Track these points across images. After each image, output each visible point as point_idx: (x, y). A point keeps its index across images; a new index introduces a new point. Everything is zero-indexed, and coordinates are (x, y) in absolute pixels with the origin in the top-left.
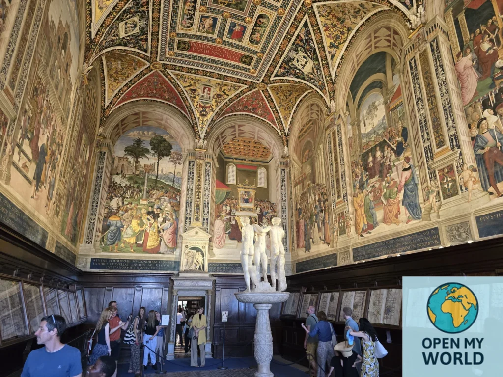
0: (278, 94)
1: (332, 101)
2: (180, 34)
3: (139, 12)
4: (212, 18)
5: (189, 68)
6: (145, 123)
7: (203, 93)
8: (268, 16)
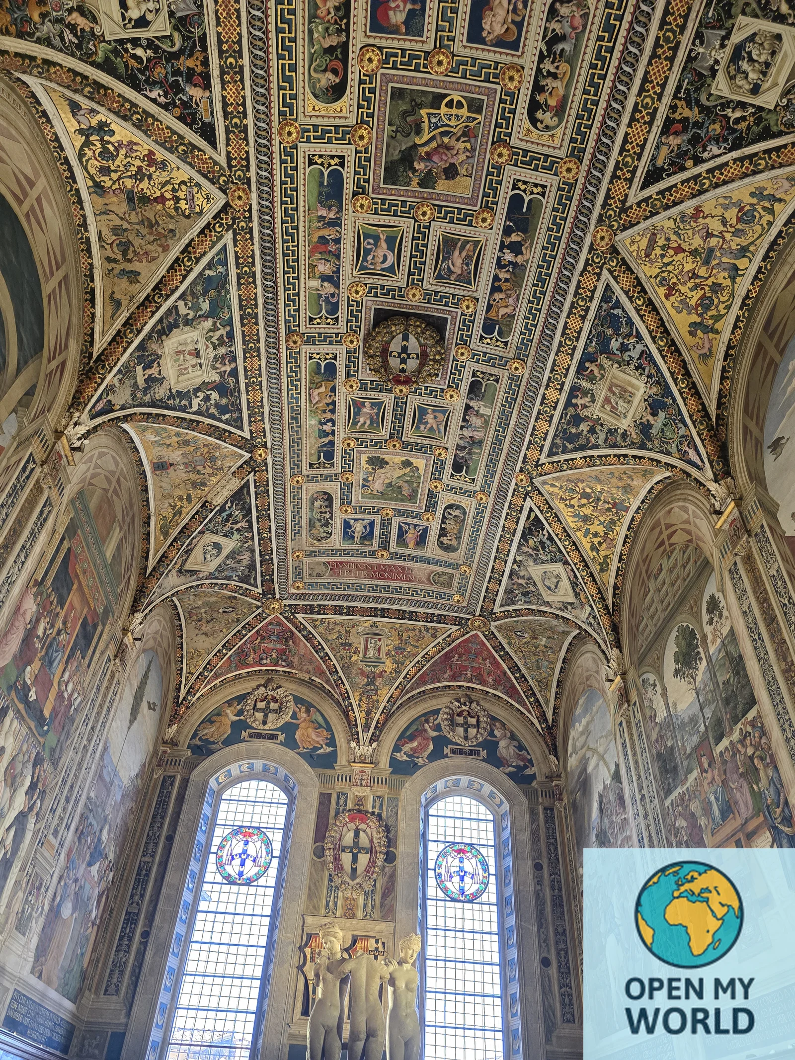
8: (320, 105)
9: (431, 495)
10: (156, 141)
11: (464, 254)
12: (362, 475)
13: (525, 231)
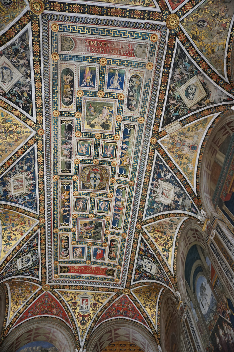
0: (140, 295)
1: (177, 291)
2: (61, 261)
3: (31, 251)
4: (81, 247)
5: (69, 286)
6: (35, 339)
7: (82, 304)
8: (117, 239)
10: (154, 244)
11: (79, 207)
12: (112, 118)
13: (64, 216)
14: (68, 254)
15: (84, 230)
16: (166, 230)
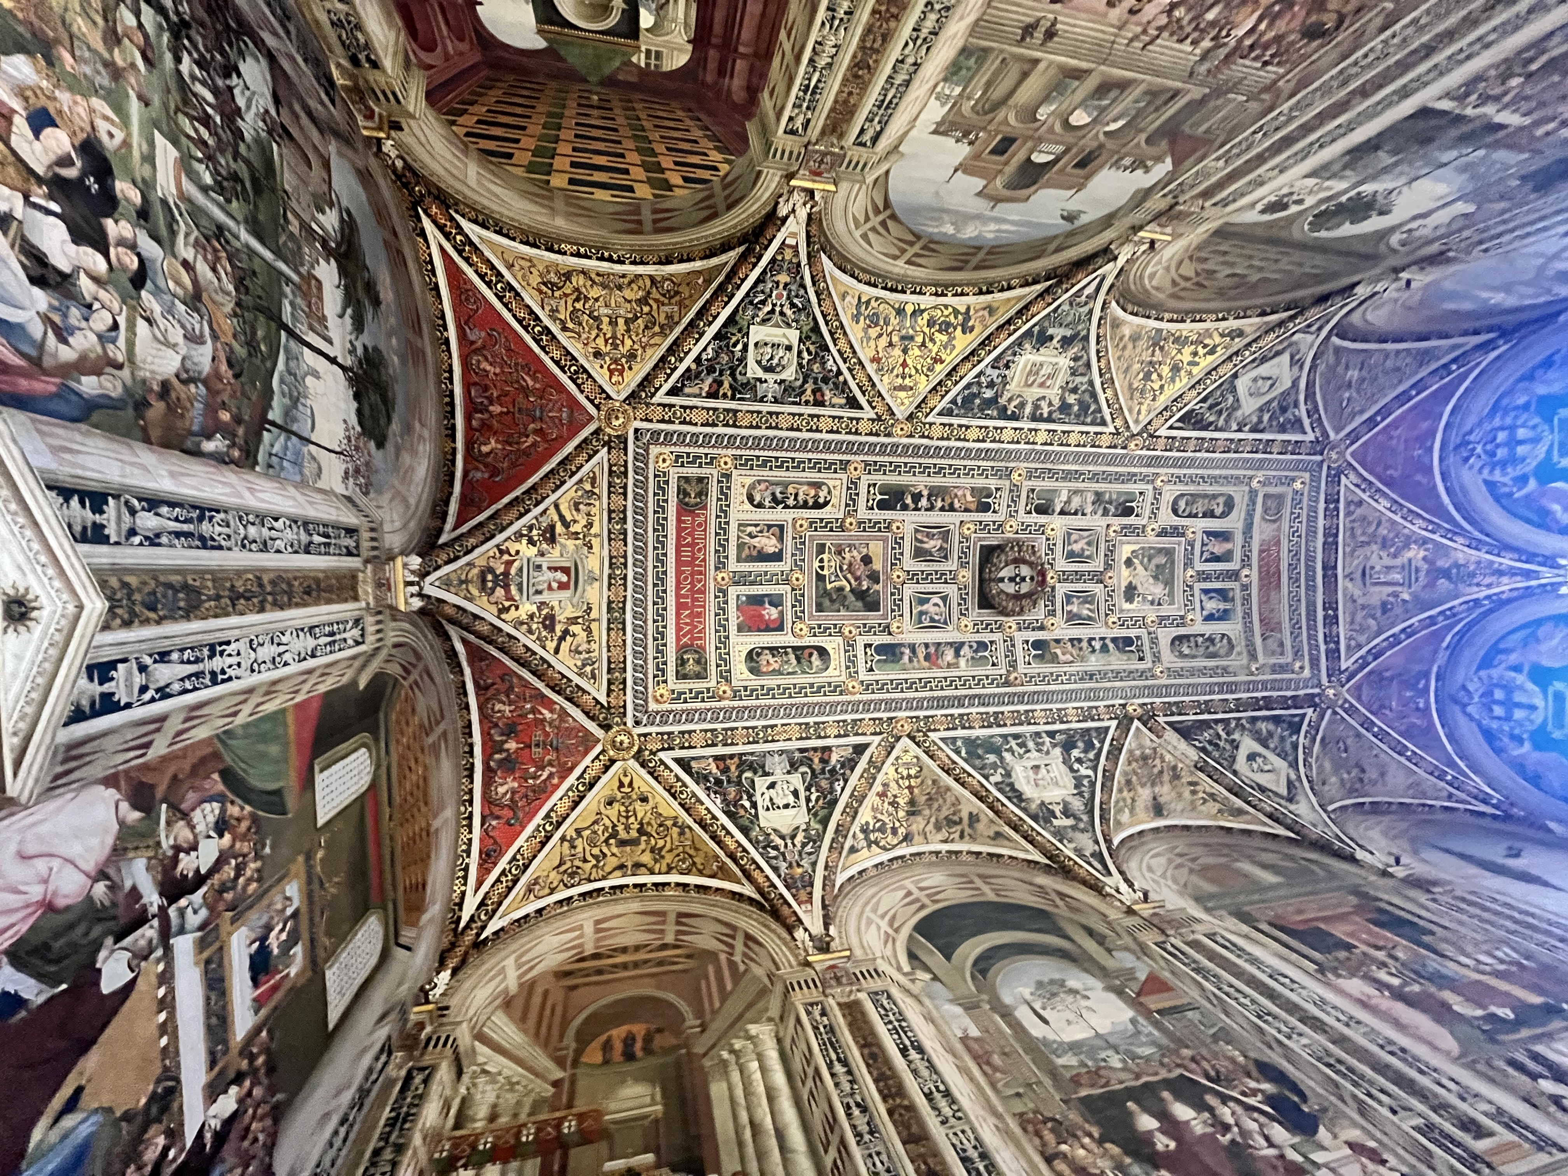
2: (729, 482)
3: (805, 382)
4: (782, 550)
7: (549, 568)
9: (1163, 533)
10: (869, 790)
11: (926, 540)
12: (1148, 606)
13: (903, 493)
14: (760, 506)
15: (847, 556)
16: (927, 812)
